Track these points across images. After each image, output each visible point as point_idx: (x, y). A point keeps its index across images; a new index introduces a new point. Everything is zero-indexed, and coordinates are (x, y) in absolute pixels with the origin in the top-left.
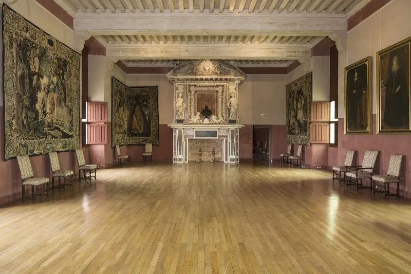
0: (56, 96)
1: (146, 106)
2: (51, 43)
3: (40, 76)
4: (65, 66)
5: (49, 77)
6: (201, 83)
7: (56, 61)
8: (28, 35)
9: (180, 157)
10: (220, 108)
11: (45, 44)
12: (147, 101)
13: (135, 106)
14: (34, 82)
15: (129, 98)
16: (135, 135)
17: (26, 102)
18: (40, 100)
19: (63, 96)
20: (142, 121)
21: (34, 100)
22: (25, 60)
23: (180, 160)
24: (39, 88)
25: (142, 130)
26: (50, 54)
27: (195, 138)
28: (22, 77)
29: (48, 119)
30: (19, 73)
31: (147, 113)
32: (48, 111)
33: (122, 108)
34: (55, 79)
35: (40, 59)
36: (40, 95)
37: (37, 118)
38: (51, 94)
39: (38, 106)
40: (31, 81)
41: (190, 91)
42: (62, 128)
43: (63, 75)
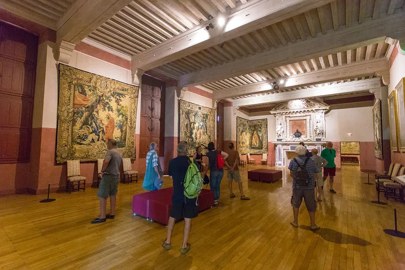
0: (202, 130)
1: (260, 131)
2: (200, 108)
3: (194, 123)
4: (207, 117)
5: (199, 123)
6: (294, 115)
7: (202, 115)
8: (190, 108)
9: (280, 162)
10: (308, 131)
11: (197, 109)
12: (260, 128)
13: (254, 131)
14: (192, 126)
15: (250, 126)
16: (254, 148)
17: (188, 135)
18: (194, 133)
19: (206, 130)
20: (258, 140)
21: (191, 133)
22: (188, 118)
23: (280, 165)
24: (194, 128)
25: (257, 146)
26: (200, 113)
27: (290, 151)
28: (187, 125)
29: (198, 141)
30: (186, 124)
31: (260, 135)
32: (198, 137)
33: (244, 133)
34: (201, 124)
35: (195, 116)
36: (194, 131)
37: (193, 141)
38: (200, 130)
39: (193, 136)
40: (190, 126)
41: (286, 120)
42: (205, 145)
43: (206, 121)
